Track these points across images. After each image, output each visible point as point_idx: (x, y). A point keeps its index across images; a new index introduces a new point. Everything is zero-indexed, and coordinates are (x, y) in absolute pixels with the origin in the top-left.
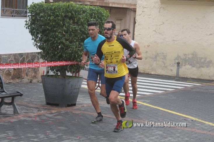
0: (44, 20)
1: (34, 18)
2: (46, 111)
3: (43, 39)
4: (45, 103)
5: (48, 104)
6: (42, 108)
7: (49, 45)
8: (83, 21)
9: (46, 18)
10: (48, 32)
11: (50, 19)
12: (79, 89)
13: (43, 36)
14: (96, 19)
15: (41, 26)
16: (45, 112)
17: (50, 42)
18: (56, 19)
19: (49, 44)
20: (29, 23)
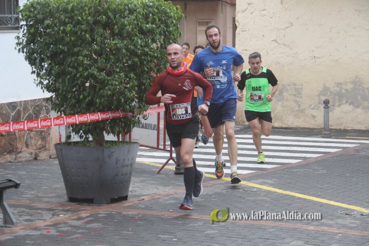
0: (53, 33)
1: (32, 31)
2: (69, 215)
3: (53, 72)
4: (66, 198)
5: (72, 200)
6: (61, 209)
7: (67, 83)
8: (130, 29)
9: (56, 29)
10: (62, 56)
11: (64, 30)
12: (131, 165)
13: (53, 65)
14: (156, 25)
15: (48, 45)
16: (66, 216)
17: (68, 77)
18: (76, 29)
19: (66, 80)
20: (24, 41)
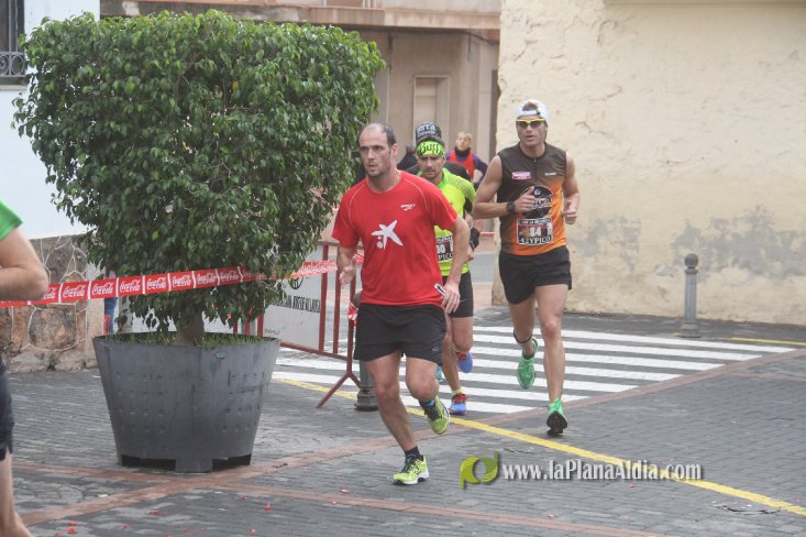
0: (96, 93)
1: (50, 87)
2: (120, 494)
3: (95, 179)
4: (114, 456)
5: (127, 461)
6: (103, 480)
7: (124, 204)
8: (266, 91)
9: (104, 85)
10: (114, 145)
11: (121, 88)
12: (261, 388)
13: (95, 164)
14: (324, 82)
15: (84, 120)
16: (113, 498)
17: (127, 191)
18: (148, 87)
19: (123, 198)
20: (33, 110)
